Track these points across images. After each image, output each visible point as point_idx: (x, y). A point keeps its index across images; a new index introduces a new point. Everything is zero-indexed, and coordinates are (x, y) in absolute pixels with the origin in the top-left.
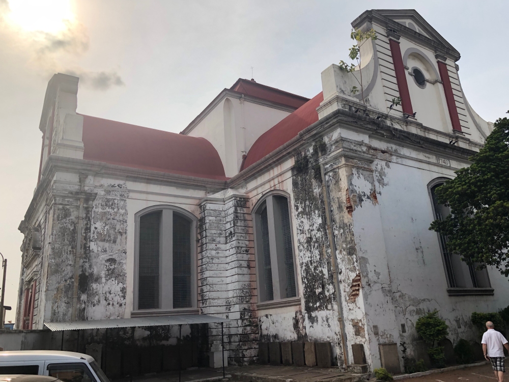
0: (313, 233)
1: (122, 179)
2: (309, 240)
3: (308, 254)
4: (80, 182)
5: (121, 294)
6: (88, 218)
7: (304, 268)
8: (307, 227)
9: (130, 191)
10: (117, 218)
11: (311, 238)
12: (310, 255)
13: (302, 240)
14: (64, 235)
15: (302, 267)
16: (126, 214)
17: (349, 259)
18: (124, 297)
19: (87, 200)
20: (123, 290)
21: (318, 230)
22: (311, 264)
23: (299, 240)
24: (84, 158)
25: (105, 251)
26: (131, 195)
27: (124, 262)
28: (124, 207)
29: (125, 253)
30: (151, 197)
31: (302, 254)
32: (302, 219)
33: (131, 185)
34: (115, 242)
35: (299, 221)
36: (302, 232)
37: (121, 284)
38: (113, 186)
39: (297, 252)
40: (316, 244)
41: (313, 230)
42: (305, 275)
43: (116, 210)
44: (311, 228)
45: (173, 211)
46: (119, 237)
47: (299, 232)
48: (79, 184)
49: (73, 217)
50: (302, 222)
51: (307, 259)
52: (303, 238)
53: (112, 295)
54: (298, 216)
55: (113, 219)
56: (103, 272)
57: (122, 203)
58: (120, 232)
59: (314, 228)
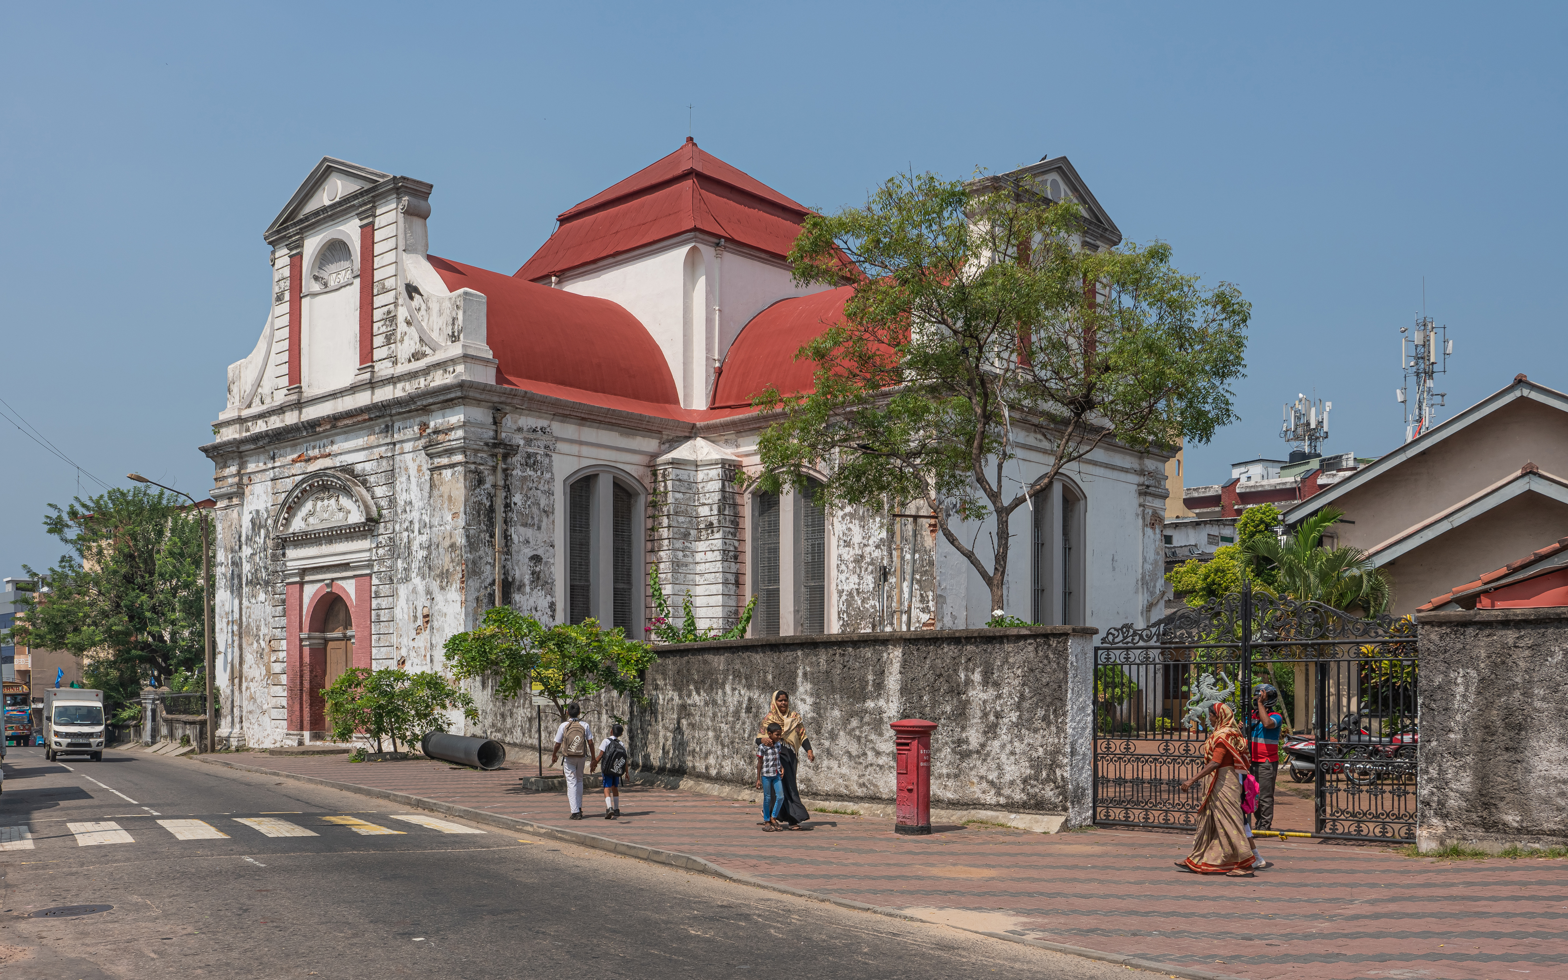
0: (868, 549)
1: (546, 419)
2: (859, 560)
3: (854, 579)
4: (495, 423)
5: (550, 613)
6: (507, 488)
7: (844, 597)
8: (857, 538)
9: (557, 439)
10: (541, 487)
11: (862, 556)
12: (857, 581)
13: (845, 557)
14: (479, 516)
15: (840, 597)
16: (553, 479)
17: (921, 595)
18: (553, 617)
19: (505, 457)
20: (552, 606)
21: (877, 547)
22: (858, 593)
23: (840, 556)
24: (497, 383)
25: (528, 542)
26: (560, 446)
27: (552, 561)
28: (550, 469)
29: (552, 546)
30: (585, 450)
31: (843, 577)
32: (851, 525)
33: (559, 429)
34: (539, 528)
35: (844, 527)
36: (848, 544)
37: (549, 597)
38: (534, 431)
39: (834, 572)
40: (870, 568)
41: (868, 545)
42: (844, 608)
43: (539, 473)
44: (865, 541)
45: (614, 477)
46: (545, 519)
47: (842, 543)
48: (494, 427)
49: (488, 485)
50: (849, 529)
51: (852, 586)
52: (848, 554)
53: (539, 613)
54: (843, 518)
55: (537, 489)
56: (527, 577)
57: (547, 460)
58: (545, 512)
59: (871, 542)
